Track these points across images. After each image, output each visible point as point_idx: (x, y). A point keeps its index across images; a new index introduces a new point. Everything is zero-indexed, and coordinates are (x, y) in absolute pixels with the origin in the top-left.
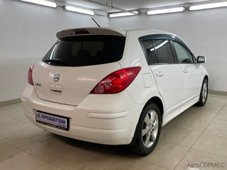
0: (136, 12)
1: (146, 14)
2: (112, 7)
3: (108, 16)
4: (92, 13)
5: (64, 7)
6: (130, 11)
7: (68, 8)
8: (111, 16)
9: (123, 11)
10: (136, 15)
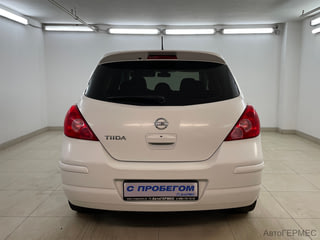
1: (107, 31)
3: (43, 28)
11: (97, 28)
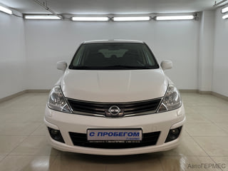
11: (63, 17)
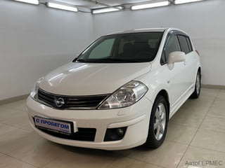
0: (121, 8)
2: (97, 3)
4: (75, 10)
5: (46, 4)
6: (114, 7)
7: (51, 5)
8: (95, 12)
9: (108, 7)
10: (120, 10)
